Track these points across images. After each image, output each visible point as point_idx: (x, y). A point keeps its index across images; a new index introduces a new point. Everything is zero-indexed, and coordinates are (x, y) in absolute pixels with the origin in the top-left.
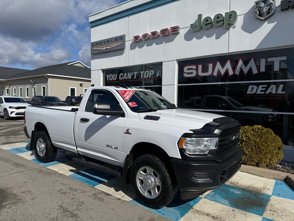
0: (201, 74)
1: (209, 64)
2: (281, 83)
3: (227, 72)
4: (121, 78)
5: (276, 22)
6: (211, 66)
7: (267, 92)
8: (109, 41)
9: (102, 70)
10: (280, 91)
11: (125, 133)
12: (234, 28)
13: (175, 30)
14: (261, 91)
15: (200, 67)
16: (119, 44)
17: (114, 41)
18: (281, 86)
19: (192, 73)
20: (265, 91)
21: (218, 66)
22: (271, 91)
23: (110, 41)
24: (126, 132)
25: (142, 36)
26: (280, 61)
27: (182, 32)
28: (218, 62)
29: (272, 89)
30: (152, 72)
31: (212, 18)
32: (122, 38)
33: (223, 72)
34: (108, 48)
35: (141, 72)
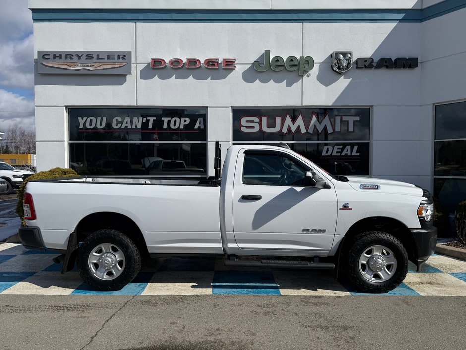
0: (265, 129)
1: (277, 118)
2: (356, 144)
3: (299, 129)
4: (116, 125)
5: (351, 79)
6: (278, 120)
7: (343, 154)
8: (93, 57)
9: (66, 107)
10: (354, 153)
11: (340, 209)
12: (308, 76)
13: (229, 64)
14: (337, 152)
15: (264, 120)
16: (117, 66)
17: (106, 58)
18: (356, 148)
19: (253, 127)
20: (341, 153)
21: (288, 120)
22: (347, 153)
23: (95, 56)
24: (342, 207)
25: (169, 62)
26: (354, 121)
27: (240, 69)
28: (288, 116)
29: (347, 151)
30: (185, 121)
31: (285, 60)
32: (124, 56)
33: (294, 128)
34: (89, 68)
35: (163, 118)
